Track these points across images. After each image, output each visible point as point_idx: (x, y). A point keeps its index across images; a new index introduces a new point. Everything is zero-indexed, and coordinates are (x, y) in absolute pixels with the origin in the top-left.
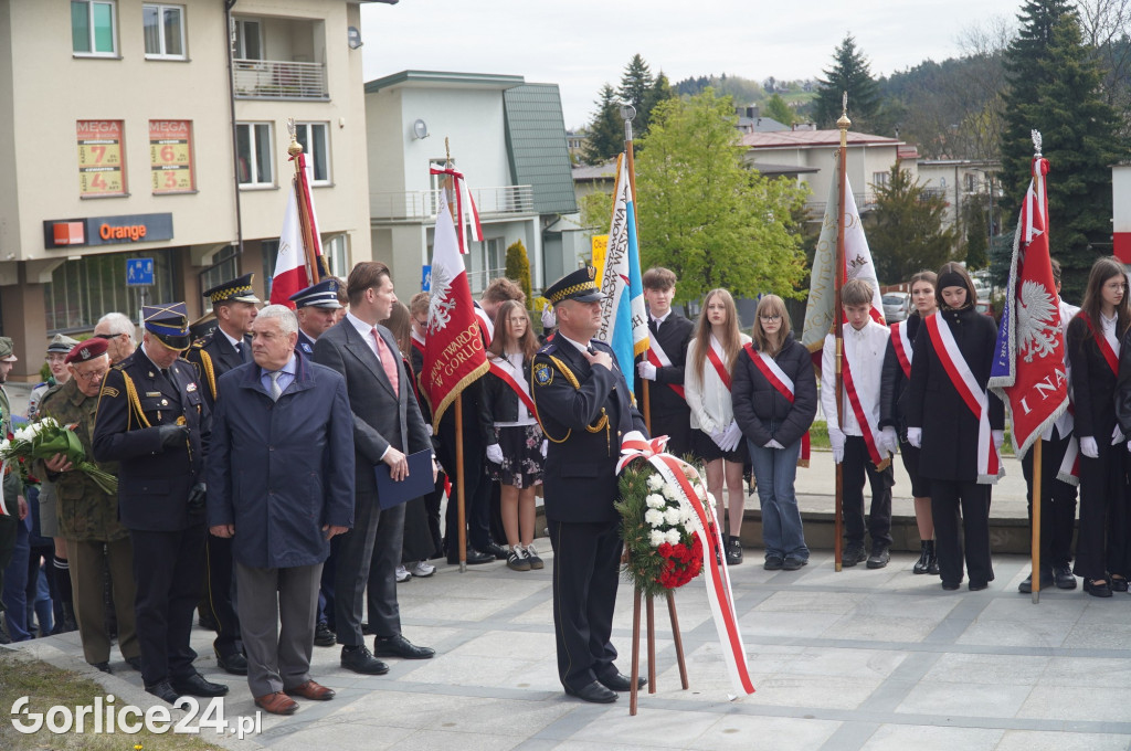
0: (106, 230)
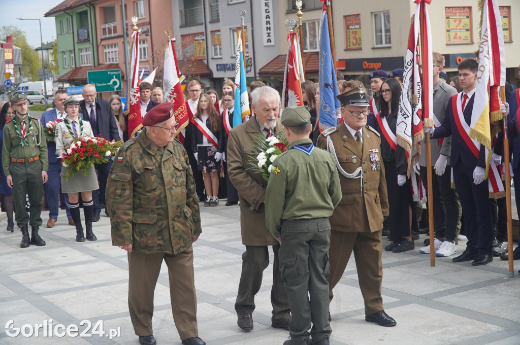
0: (460, 60)
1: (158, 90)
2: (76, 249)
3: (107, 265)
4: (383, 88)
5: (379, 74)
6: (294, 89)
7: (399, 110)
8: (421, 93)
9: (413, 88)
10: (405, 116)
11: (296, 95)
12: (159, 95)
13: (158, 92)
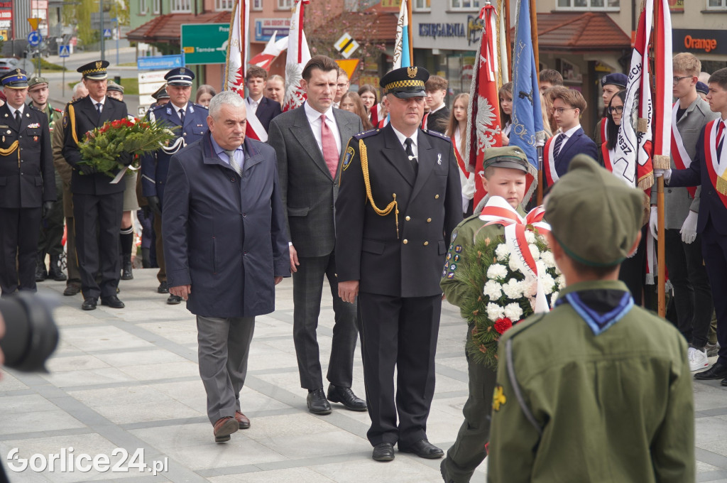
1: (277, 81)
2: (123, 329)
3: (168, 355)
4: (613, 104)
5: (615, 79)
6: (487, 95)
7: (618, 141)
8: (651, 116)
9: (639, 108)
10: (626, 149)
11: (491, 106)
12: (277, 89)
13: (275, 84)
